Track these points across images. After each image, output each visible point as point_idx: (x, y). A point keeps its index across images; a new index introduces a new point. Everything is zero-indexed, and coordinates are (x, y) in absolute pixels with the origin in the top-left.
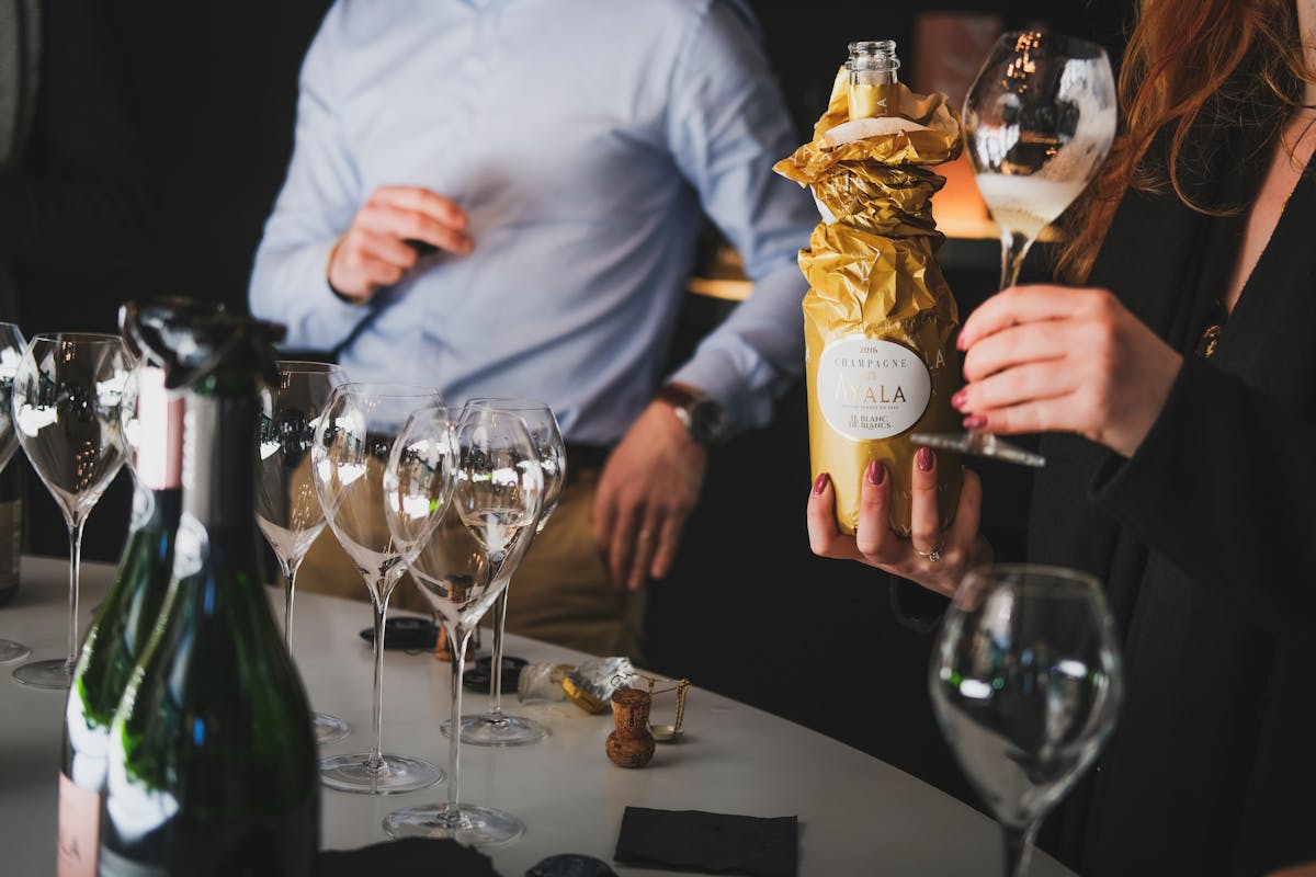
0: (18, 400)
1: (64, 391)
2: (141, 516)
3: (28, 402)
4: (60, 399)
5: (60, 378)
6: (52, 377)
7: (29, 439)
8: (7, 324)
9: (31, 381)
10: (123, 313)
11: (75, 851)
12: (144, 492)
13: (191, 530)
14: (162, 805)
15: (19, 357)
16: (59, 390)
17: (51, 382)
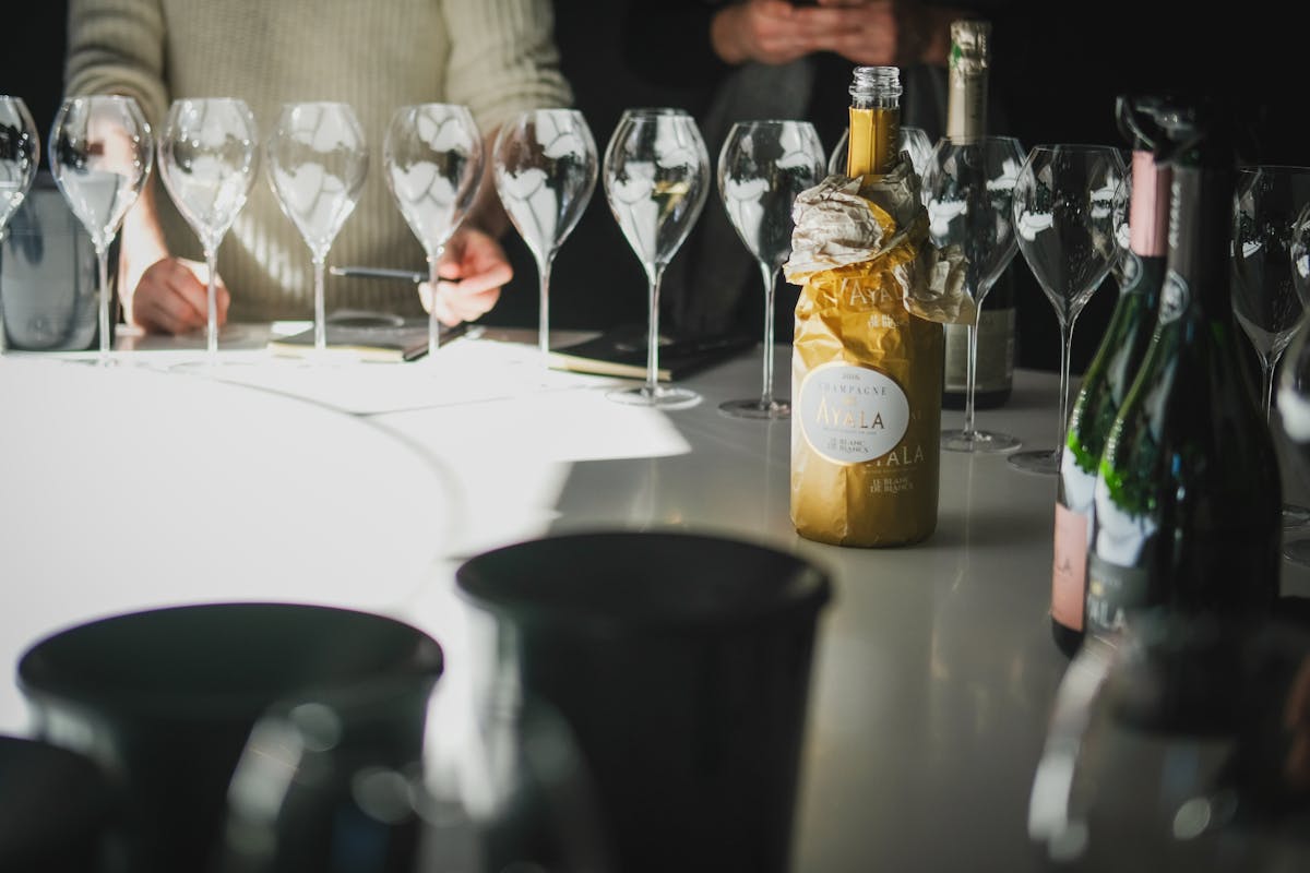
0: (1018, 207)
1: (1060, 198)
2: (1130, 280)
3: (1028, 208)
4: (1056, 205)
5: (1056, 186)
6: (1050, 186)
7: (1028, 243)
8: (1009, 139)
9: (1029, 190)
10: (1119, 103)
11: (1067, 567)
12: (1134, 260)
13: (1175, 283)
14: (1143, 527)
15: (1019, 169)
16: (1055, 198)
17: (1049, 191)
